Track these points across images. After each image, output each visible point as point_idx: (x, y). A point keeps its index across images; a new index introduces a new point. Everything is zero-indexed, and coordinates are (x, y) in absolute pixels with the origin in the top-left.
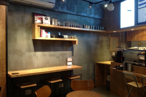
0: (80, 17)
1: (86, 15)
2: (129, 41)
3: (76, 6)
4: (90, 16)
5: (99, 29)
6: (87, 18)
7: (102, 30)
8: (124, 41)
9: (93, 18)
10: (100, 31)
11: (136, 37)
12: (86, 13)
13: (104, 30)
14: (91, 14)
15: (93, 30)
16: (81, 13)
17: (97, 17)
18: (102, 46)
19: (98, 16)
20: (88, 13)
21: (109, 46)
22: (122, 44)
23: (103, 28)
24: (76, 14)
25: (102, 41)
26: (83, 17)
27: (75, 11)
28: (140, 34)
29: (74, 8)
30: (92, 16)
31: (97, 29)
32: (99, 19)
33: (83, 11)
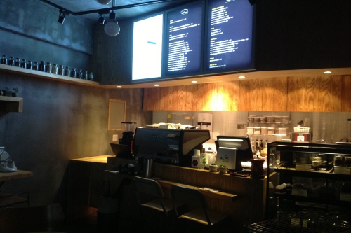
0: (31, 40)
1: (48, 39)
2: (148, 109)
3: (22, 13)
4: (60, 42)
5: (84, 78)
6: (53, 47)
7: (89, 79)
8: (138, 108)
9: (67, 48)
10: (85, 82)
11: (163, 101)
12: (50, 34)
13: (94, 80)
14: (62, 39)
15: (68, 78)
16: (35, 32)
17: (77, 46)
18: (87, 119)
19: (81, 45)
20: (55, 34)
21: (105, 119)
22: (133, 116)
23: (92, 76)
24: (21, 31)
25: (88, 107)
26: (40, 43)
27: (21, 23)
28: (171, 97)
29: (17, 16)
30: (66, 42)
31: (78, 77)
32: (82, 52)
33: (43, 28)
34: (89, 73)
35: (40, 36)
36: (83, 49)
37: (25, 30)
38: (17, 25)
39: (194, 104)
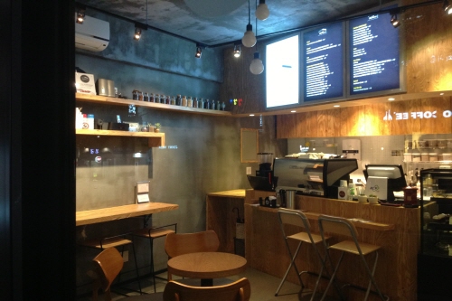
0: (167, 75)
1: (182, 71)
2: (283, 137)
3: (157, 48)
4: (192, 73)
5: (216, 108)
6: (186, 79)
7: (221, 109)
8: (271, 137)
9: (199, 78)
10: (218, 112)
11: (300, 127)
12: (183, 66)
13: (226, 109)
14: (194, 70)
15: (202, 110)
16: (170, 66)
17: (208, 76)
18: (220, 151)
19: (212, 74)
20: (188, 65)
21: (237, 150)
22: (266, 145)
23: (224, 106)
24: (158, 67)
25: (221, 139)
26: (174, 77)
27: (157, 59)
28: (309, 122)
29: (153, 51)
30: (198, 73)
31: (211, 108)
32: (213, 81)
33: (176, 61)
34: (221, 103)
35: (174, 69)
36: (214, 78)
37: (161, 66)
38: (154, 61)
39: (337, 129)
